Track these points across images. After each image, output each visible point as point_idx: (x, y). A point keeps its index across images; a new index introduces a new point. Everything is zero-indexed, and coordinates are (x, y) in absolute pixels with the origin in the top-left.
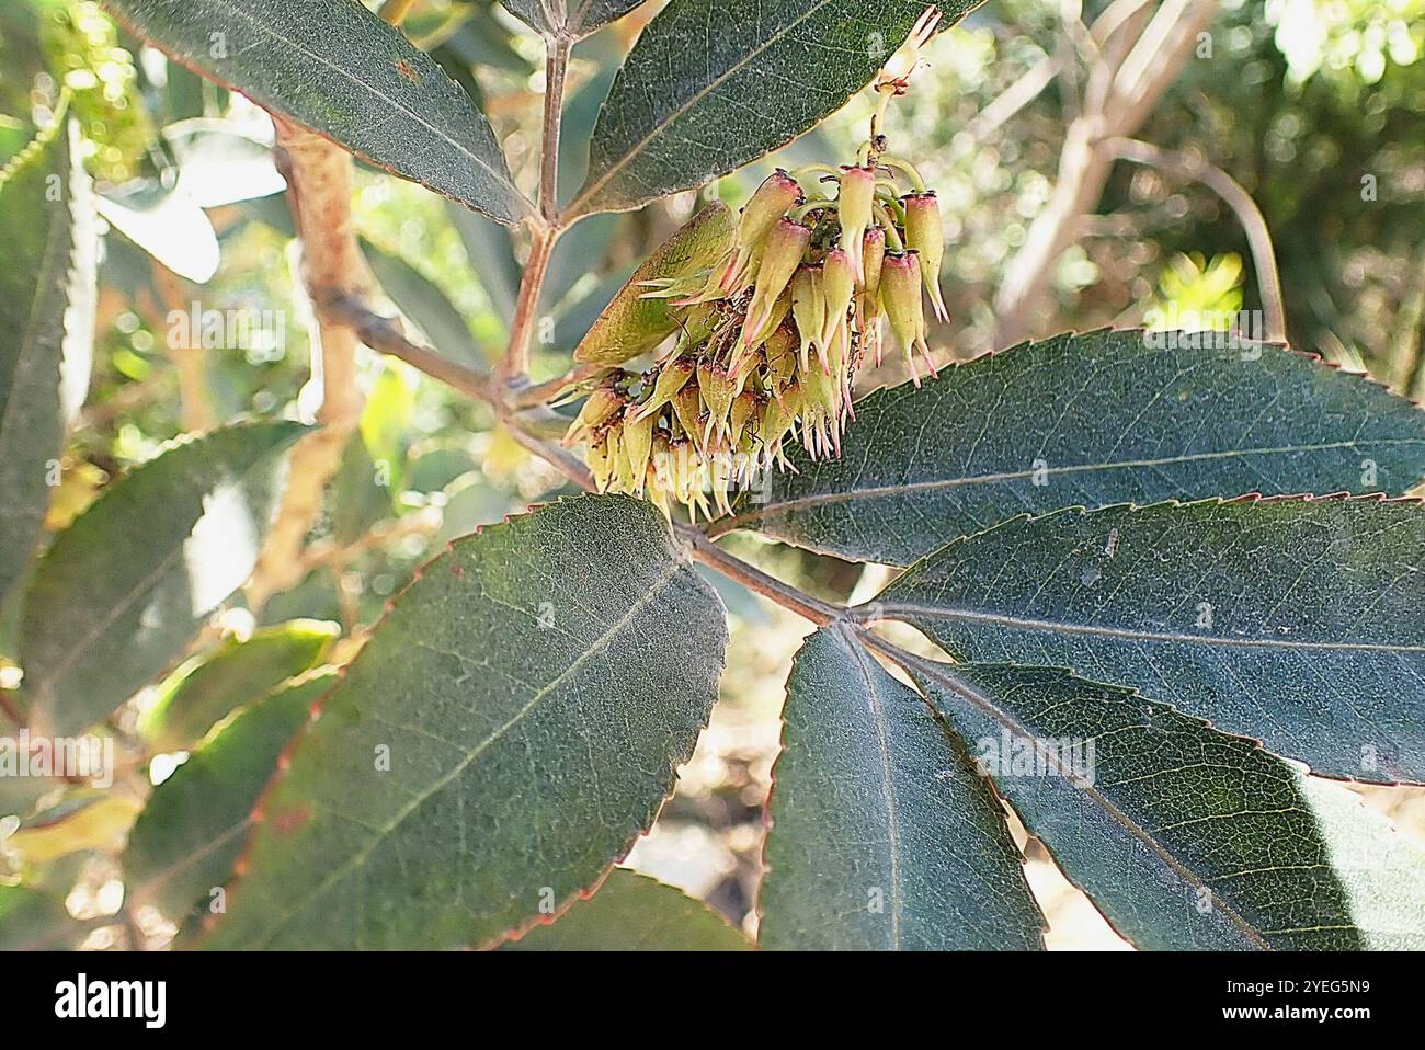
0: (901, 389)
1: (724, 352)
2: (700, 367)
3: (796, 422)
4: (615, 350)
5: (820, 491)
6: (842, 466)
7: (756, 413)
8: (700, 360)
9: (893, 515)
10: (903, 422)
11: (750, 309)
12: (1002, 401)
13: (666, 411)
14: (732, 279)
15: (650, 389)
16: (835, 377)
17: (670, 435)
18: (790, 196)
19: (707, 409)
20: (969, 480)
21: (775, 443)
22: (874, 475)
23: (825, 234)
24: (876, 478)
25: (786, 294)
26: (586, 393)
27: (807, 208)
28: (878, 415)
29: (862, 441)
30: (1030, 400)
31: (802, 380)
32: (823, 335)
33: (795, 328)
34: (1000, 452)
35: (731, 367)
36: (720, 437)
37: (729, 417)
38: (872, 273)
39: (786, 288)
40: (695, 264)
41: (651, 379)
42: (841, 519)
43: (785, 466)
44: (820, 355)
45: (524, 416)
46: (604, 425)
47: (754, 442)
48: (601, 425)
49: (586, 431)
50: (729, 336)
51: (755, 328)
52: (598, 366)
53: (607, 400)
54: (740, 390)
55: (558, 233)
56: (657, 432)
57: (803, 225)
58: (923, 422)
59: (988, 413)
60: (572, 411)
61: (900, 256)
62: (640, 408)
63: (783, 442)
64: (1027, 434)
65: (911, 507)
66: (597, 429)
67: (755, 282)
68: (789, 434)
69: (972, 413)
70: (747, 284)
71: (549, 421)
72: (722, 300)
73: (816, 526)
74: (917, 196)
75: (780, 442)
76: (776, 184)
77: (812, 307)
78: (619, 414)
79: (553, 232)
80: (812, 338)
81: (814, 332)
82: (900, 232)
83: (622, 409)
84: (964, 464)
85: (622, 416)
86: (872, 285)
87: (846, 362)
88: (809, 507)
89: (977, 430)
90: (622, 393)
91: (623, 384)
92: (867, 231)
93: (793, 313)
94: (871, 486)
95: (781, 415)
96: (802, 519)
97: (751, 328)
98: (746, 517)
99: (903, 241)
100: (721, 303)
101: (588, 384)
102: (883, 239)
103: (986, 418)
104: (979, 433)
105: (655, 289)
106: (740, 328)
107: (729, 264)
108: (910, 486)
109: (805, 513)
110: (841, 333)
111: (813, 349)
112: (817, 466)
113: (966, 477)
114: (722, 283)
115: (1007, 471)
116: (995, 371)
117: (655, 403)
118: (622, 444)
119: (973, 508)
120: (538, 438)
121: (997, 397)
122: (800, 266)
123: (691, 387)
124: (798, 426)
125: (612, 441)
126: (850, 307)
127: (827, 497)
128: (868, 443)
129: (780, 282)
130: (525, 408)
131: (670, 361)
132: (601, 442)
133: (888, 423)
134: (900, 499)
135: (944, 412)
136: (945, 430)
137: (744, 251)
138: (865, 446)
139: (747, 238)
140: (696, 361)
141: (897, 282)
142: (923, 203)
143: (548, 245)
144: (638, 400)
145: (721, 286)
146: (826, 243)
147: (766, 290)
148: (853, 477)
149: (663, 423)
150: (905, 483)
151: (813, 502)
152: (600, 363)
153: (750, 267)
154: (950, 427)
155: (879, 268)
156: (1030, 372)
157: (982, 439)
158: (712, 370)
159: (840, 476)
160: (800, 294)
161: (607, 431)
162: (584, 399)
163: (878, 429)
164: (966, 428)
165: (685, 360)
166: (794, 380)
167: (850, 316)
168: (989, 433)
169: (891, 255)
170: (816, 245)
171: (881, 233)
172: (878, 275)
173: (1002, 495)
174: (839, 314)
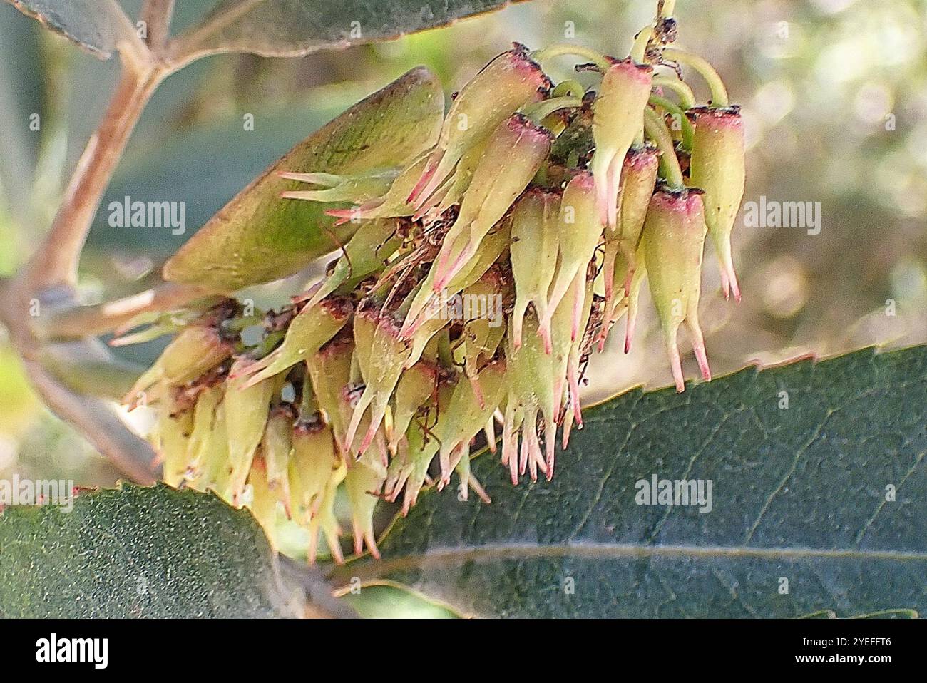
0: (668, 394)
1: (400, 296)
2: (359, 315)
3: (495, 421)
4: (230, 270)
5: (520, 535)
6: (560, 501)
7: (435, 397)
8: (362, 304)
9: (628, 589)
10: (663, 445)
11: (447, 242)
12: (821, 433)
13: (296, 376)
14: (427, 192)
15: (275, 338)
16: (560, 358)
17: (296, 415)
18: (526, 87)
19: (362, 381)
20: (755, 551)
21: (458, 448)
22: (608, 523)
23: (575, 145)
24: (611, 528)
25: (504, 227)
26: (171, 329)
27: (553, 106)
28: (627, 430)
29: (596, 468)
30: (863, 440)
31: (512, 356)
32: (549, 293)
33: (510, 278)
34: (807, 513)
35: (408, 321)
36: (375, 427)
37: (393, 397)
38: (632, 214)
39: (505, 219)
40: (373, 157)
41: (280, 321)
42: (545, 585)
43: (470, 490)
44: (542, 323)
45: (58, 353)
46: (195, 384)
47: (427, 441)
48: (189, 383)
49: (163, 392)
50: (411, 275)
51: (451, 269)
52: (198, 291)
53: (205, 344)
54: (416, 356)
55: (166, 72)
56: (276, 406)
57: (541, 130)
58: (695, 450)
59: (797, 449)
60: (145, 356)
61: (677, 195)
62: (259, 364)
63: (472, 450)
64: (853, 491)
65: (657, 580)
66: (182, 388)
67: (461, 200)
68: (481, 437)
69: (772, 447)
70: (448, 201)
71: (96, 368)
72: (408, 219)
73: (507, 591)
74: (713, 112)
75: (465, 450)
76: (510, 66)
77: (539, 250)
78: (221, 370)
79: (157, 70)
80: (533, 297)
81: (536, 287)
82: (683, 158)
83: (227, 362)
84: (751, 524)
85: (226, 373)
86: (632, 230)
87: (578, 337)
88: (499, 559)
89: (776, 474)
90: (230, 338)
91: (235, 323)
92: (631, 153)
93: (510, 255)
94: (602, 538)
95: (474, 405)
96: (485, 578)
97: (447, 267)
98: (397, 563)
99: (686, 173)
100: (406, 223)
101: (178, 316)
102: (654, 167)
103: (792, 457)
104: (779, 480)
105: (308, 186)
106: (430, 264)
107: (426, 170)
108: (661, 547)
109: (490, 568)
110: (576, 293)
111: (531, 313)
112: (520, 497)
113: (751, 544)
114: (412, 195)
115: (815, 545)
116: (816, 387)
117: (281, 361)
118: (219, 417)
119: (754, 595)
120: (75, 391)
121: (813, 428)
122: (530, 188)
123: (342, 341)
124: (498, 429)
125: (203, 411)
126: (594, 259)
127: (527, 548)
128: (605, 470)
129: (496, 207)
130: (61, 339)
131: (316, 299)
132: (185, 410)
133: (640, 444)
134: (642, 566)
135: (730, 439)
136: (729, 468)
137: (451, 155)
138: (601, 476)
139: (455, 138)
140: (355, 306)
141: (668, 232)
142: (719, 124)
143: (145, 87)
144: (255, 352)
145: (409, 200)
146: (573, 158)
147: (474, 217)
148: (575, 520)
149: (288, 394)
150: (655, 542)
151: (506, 552)
152: (202, 286)
153: (454, 179)
154: (735, 464)
155: (645, 208)
156: (869, 395)
157: (782, 489)
158: (378, 321)
159: (555, 517)
160: (524, 230)
161: (197, 395)
162: (165, 340)
163: (624, 451)
164: (760, 468)
165: (339, 300)
166: (500, 355)
167: (593, 272)
168: (795, 481)
169: (664, 192)
170: (557, 159)
171: (653, 157)
172: (640, 217)
173: (802, 581)
174: (576, 268)
